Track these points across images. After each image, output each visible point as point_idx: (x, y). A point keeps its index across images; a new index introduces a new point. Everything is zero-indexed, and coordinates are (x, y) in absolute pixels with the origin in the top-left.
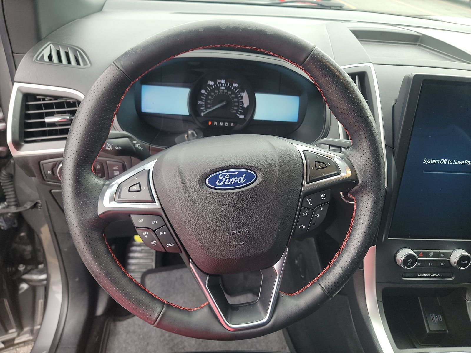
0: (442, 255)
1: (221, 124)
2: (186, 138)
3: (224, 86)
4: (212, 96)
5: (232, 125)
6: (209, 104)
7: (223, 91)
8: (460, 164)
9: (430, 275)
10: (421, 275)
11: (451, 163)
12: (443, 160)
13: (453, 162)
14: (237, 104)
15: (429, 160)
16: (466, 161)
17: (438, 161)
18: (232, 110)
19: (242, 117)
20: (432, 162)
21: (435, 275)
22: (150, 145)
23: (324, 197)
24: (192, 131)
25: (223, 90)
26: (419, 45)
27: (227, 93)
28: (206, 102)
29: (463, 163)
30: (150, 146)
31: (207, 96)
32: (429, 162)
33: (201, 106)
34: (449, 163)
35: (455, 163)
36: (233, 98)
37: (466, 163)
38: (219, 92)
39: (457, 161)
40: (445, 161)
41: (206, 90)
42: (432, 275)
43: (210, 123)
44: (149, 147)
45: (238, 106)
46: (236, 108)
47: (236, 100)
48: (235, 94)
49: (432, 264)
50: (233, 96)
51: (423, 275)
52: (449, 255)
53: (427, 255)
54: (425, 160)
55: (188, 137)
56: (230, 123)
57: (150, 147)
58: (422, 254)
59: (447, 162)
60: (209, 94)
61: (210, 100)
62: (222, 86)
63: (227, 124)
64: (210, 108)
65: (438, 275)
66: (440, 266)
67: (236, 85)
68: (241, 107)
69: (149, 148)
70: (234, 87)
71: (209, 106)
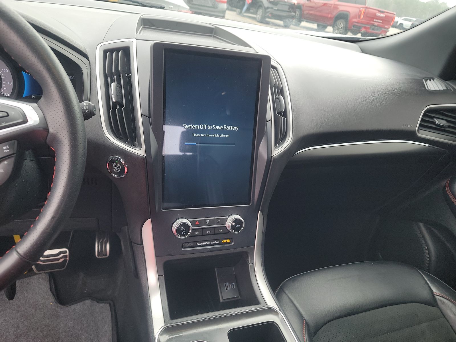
0: (218, 221)
8: (219, 129)
9: (210, 243)
10: (201, 244)
11: (210, 128)
12: (203, 125)
13: (213, 128)
15: (189, 126)
16: (224, 126)
17: (198, 126)
20: (192, 127)
21: (215, 242)
23: (7, 149)
26: (214, 37)
29: (222, 128)
32: (188, 127)
34: (209, 128)
35: (214, 128)
37: (225, 128)
39: (216, 126)
40: (204, 126)
42: (212, 243)
49: (210, 232)
51: (203, 244)
52: (224, 221)
53: (203, 223)
54: (184, 125)
58: (198, 223)
59: (207, 127)
65: (218, 242)
66: (218, 233)
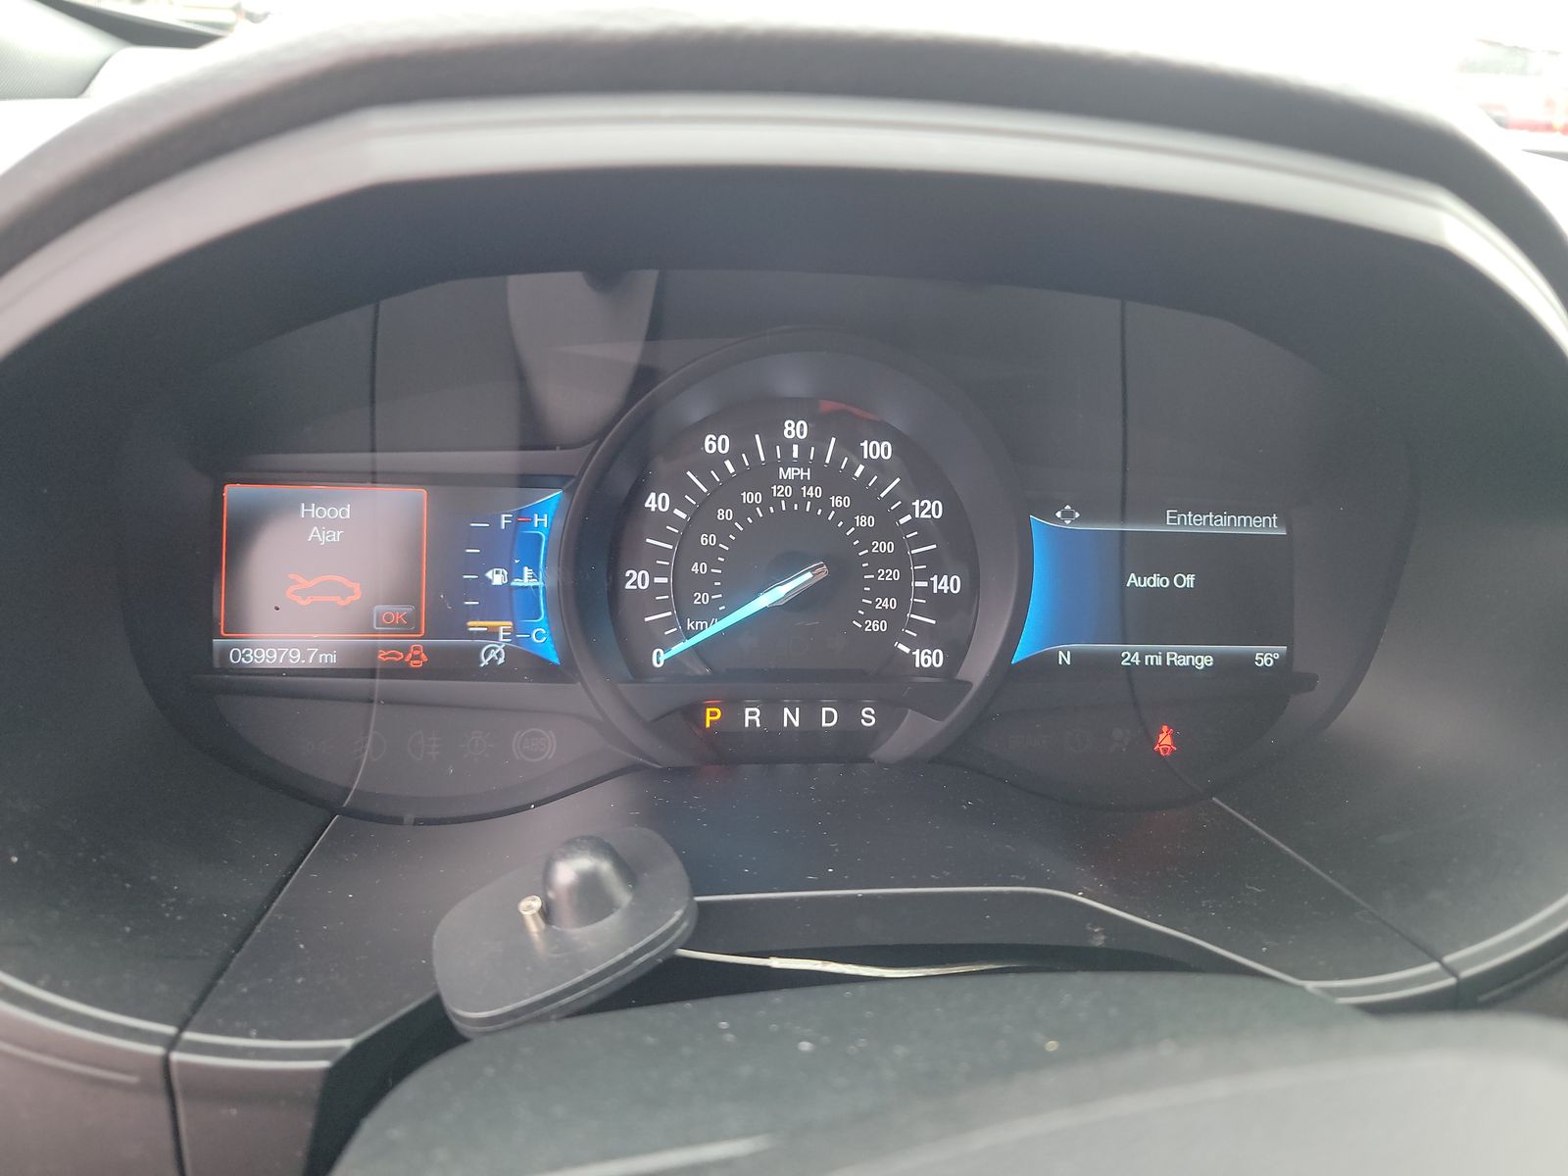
1: (791, 717)
2: (534, 926)
3: (802, 462)
4: (723, 530)
5: (868, 717)
6: (705, 583)
7: (797, 497)
14: (894, 575)
18: (861, 619)
19: (928, 658)
22: (172, 1043)
24: (584, 863)
25: (797, 483)
27: (824, 503)
28: (680, 573)
30: (176, 1057)
31: (689, 531)
33: (647, 600)
36: (866, 536)
38: (769, 500)
41: (679, 490)
43: (712, 716)
44: (166, 1062)
45: (900, 590)
46: (888, 603)
47: (888, 547)
48: (879, 509)
50: (864, 521)
55: (547, 913)
56: (849, 708)
57: (175, 1072)
60: (701, 516)
61: (709, 555)
62: (787, 462)
63: (829, 717)
64: (711, 613)
67: (880, 450)
68: (919, 592)
69: (158, 1081)
70: (868, 462)
71: (702, 598)
